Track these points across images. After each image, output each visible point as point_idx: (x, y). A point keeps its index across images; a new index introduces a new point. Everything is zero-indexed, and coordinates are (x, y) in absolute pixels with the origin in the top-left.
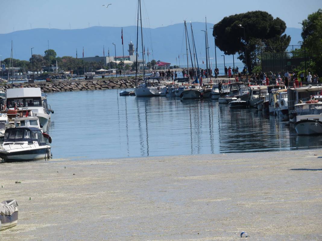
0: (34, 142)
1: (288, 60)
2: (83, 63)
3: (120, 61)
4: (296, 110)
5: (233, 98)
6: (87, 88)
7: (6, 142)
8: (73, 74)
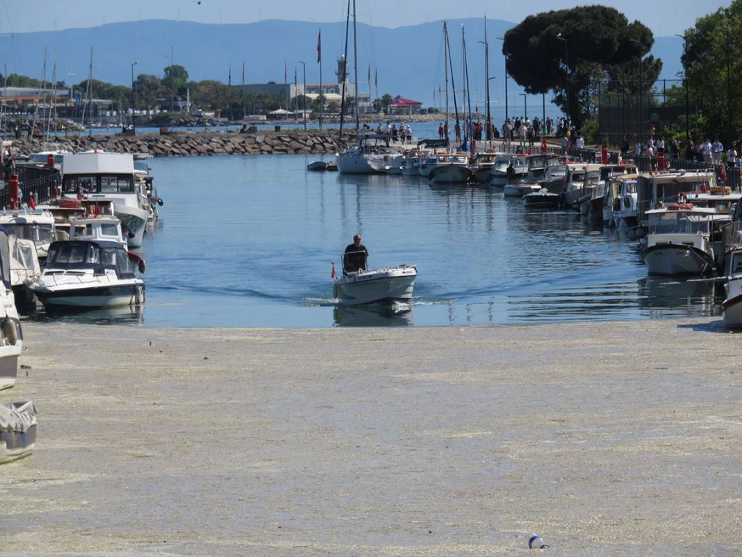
0: (106, 270)
1: (653, 108)
2: (241, 96)
3: (317, 95)
4: (651, 222)
5: (533, 187)
6: (243, 150)
7: (49, 268)
8: (221, 117)
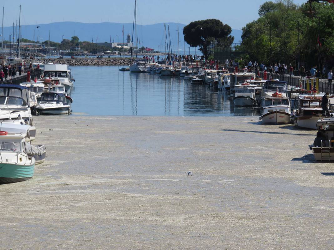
0: (60, 102)
1: (231, 52)
2: (96, 46)
3: (121, 46)
4: (235, 89)
5: (194, 77)
6: (98, 64)
7: (42, 101)
8: (90, 53)
